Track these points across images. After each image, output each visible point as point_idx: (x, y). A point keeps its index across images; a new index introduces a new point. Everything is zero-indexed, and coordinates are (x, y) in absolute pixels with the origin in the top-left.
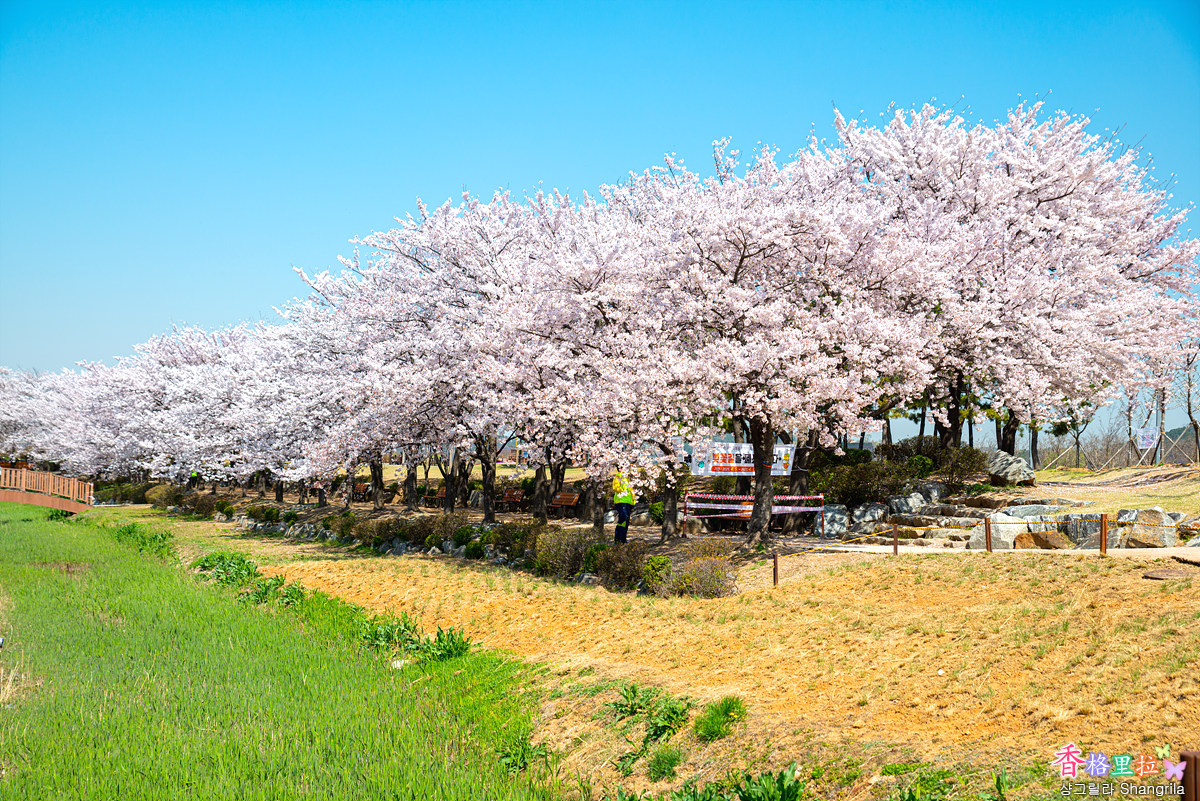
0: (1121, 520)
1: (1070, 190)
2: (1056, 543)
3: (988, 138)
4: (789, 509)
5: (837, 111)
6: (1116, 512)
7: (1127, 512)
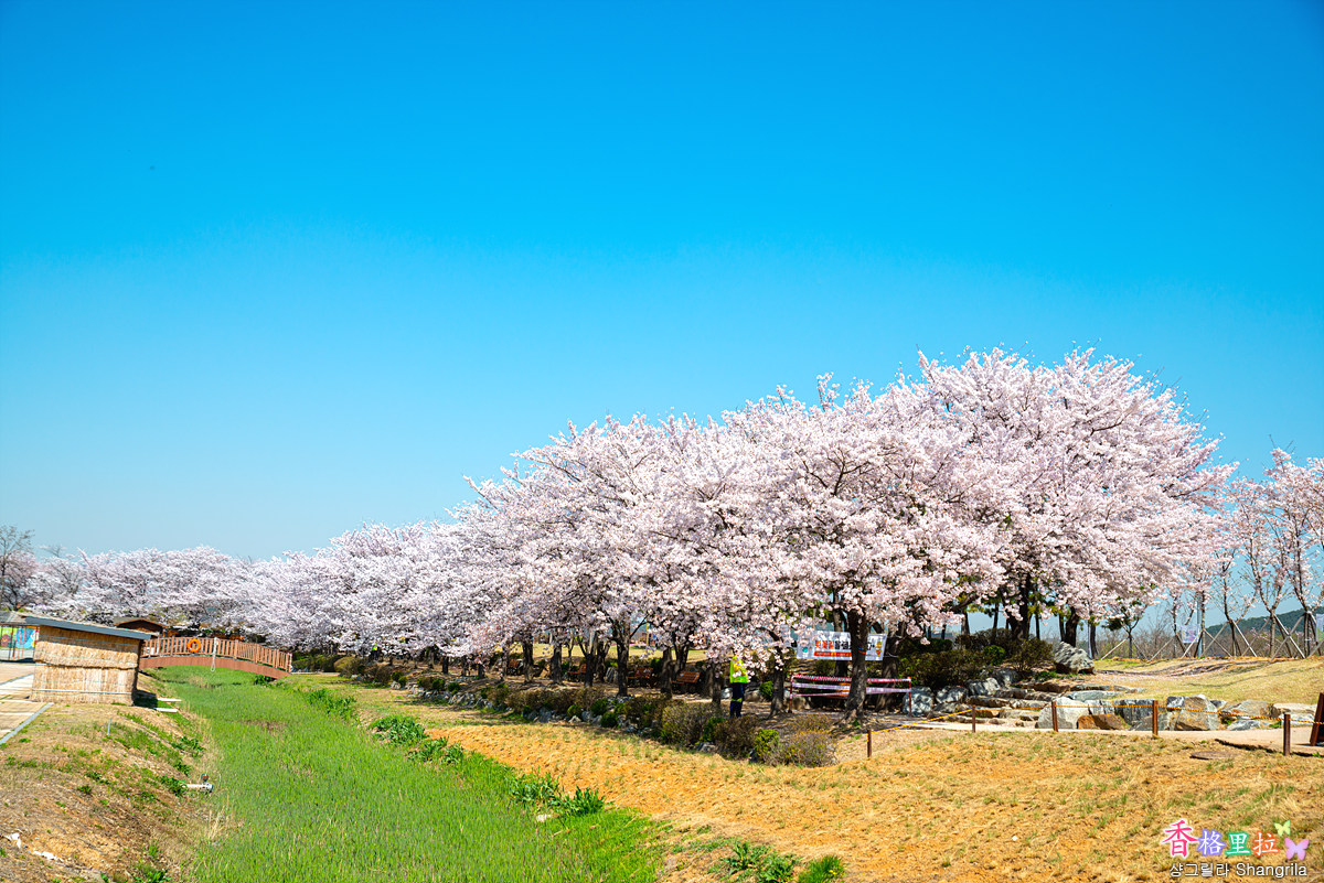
0: (1170, 706)
1: (1119, 421)
2: (1113, 725)
3: (1048, 376)
4: (882, 690)
5: (920, 352)
6: (1165, 698)
7: (1174, 698)
